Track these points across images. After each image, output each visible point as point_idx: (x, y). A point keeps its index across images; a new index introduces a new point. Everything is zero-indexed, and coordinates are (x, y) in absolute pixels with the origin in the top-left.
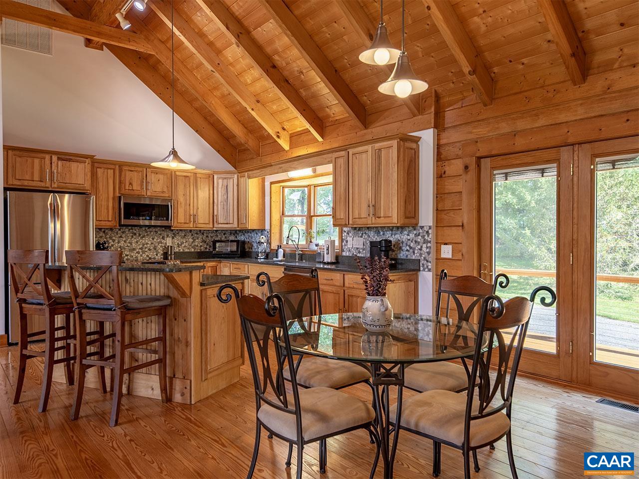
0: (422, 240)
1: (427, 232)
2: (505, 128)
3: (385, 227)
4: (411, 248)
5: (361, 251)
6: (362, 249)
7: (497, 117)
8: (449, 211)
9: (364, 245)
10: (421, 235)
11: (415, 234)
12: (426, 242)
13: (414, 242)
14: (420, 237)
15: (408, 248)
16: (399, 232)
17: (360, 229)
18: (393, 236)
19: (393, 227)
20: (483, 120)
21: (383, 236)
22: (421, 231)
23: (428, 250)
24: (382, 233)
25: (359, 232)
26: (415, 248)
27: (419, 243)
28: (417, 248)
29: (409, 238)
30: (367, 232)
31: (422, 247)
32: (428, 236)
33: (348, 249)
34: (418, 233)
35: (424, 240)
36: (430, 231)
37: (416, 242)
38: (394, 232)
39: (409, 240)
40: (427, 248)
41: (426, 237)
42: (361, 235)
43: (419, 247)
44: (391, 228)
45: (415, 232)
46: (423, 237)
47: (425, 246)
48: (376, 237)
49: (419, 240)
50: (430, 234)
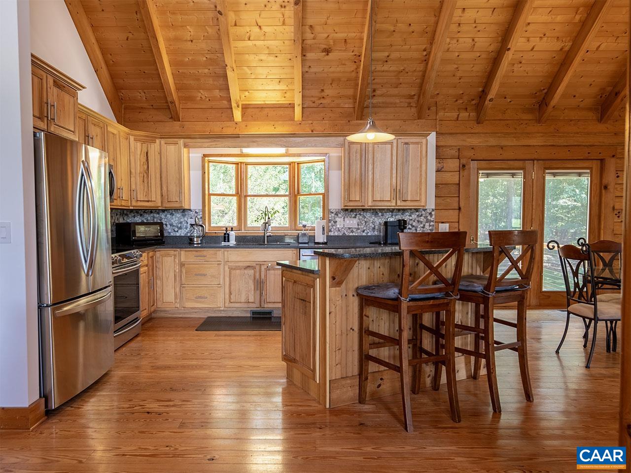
0: (425, 220)
1: (430, 214)
2: (493, 141)
3: (384, 209)
4: (413, 226)
5: (354, 230)
6: (355, 228)
7: (486, 133)
8: (446, 198)
9: (358, 225)
10: (424, 215)
11: (417, 215)
12: (428, 221)
13: (416, 221)
14: (422, 218)
15: (410, 227)
16: (400, 214)
17: (352, 210)
18: (394, 217)
19: (394, 209)
20: (475, 133)
21: (381, 217)
22: (423, 212)
23: (431, 228)
24: (380, 214)
25: (352, 213)
26: (417, 227)
27: (421, 222)
28: (419, 227)
29: (411, 218)
30: (362, 213)
31: (424, 225)
32: (431, 216)
33: (337, 229)
34: (420, 214)
35: (427, 220)
36: (433, 213)
37: (418, 221)
38: (394, 213)
39: (412, 220)
40: (430, 226)
41: (429, 218)
42: (353, 216)
43: (422, 225)
44: (391, 210)
45: (417, 213)
46: (426, 217)
47: (427, 224)
48: (373, 218)
49: (422, 220)
50: (432, 215)
